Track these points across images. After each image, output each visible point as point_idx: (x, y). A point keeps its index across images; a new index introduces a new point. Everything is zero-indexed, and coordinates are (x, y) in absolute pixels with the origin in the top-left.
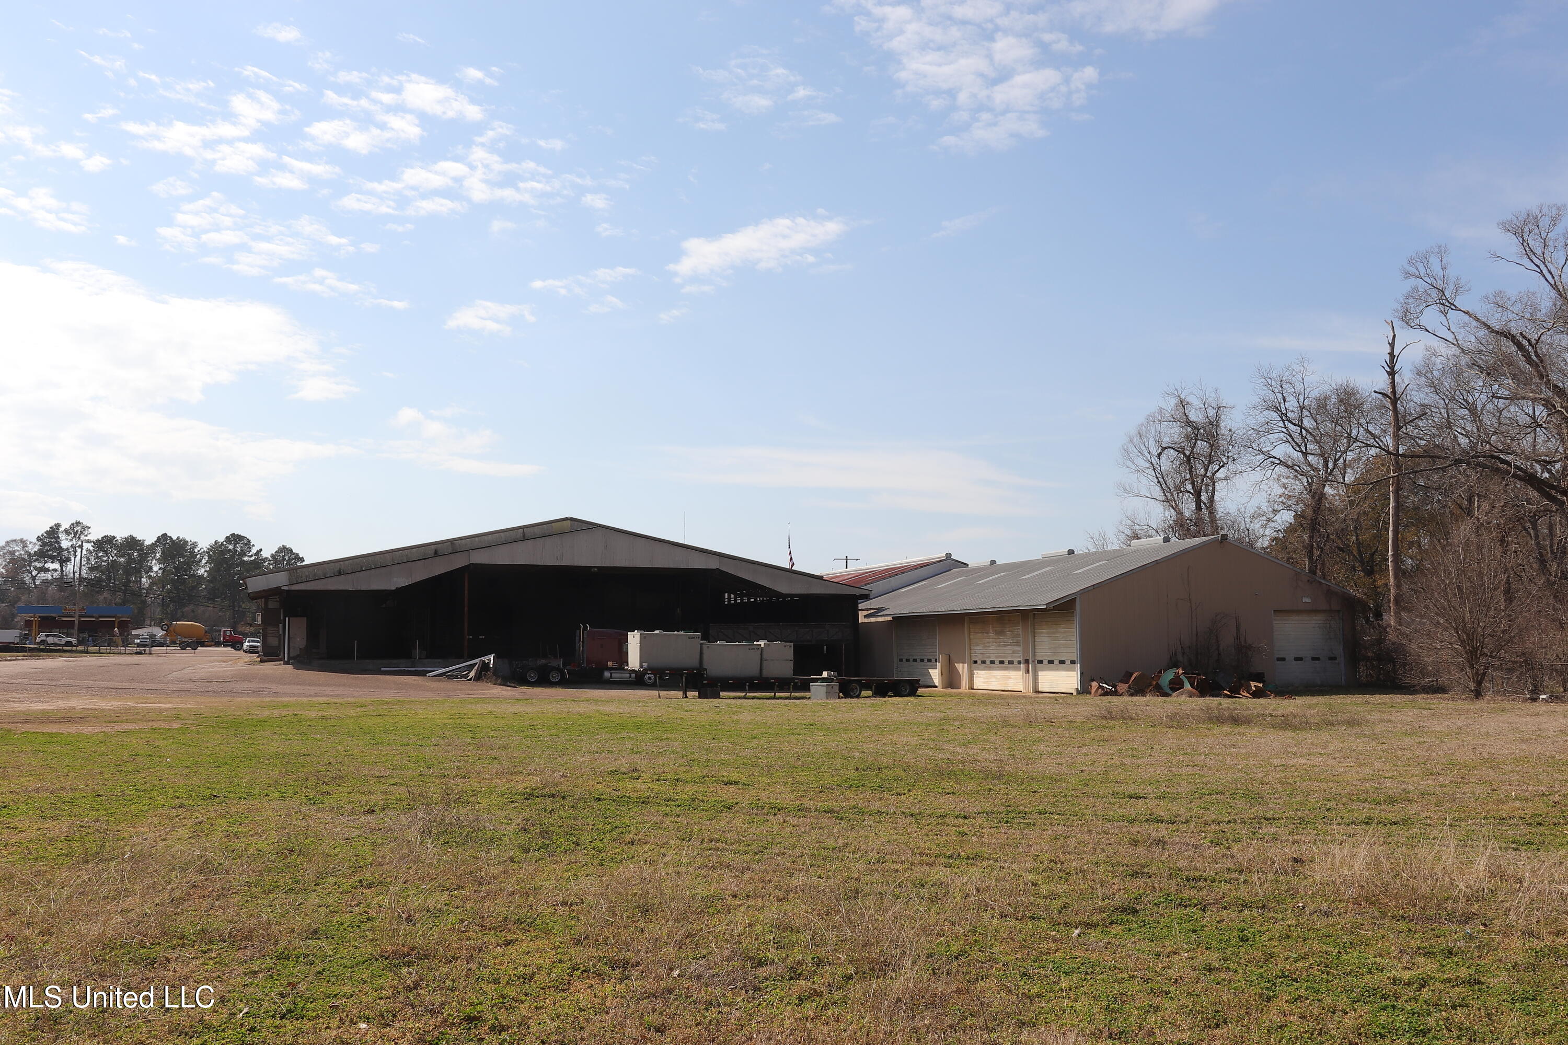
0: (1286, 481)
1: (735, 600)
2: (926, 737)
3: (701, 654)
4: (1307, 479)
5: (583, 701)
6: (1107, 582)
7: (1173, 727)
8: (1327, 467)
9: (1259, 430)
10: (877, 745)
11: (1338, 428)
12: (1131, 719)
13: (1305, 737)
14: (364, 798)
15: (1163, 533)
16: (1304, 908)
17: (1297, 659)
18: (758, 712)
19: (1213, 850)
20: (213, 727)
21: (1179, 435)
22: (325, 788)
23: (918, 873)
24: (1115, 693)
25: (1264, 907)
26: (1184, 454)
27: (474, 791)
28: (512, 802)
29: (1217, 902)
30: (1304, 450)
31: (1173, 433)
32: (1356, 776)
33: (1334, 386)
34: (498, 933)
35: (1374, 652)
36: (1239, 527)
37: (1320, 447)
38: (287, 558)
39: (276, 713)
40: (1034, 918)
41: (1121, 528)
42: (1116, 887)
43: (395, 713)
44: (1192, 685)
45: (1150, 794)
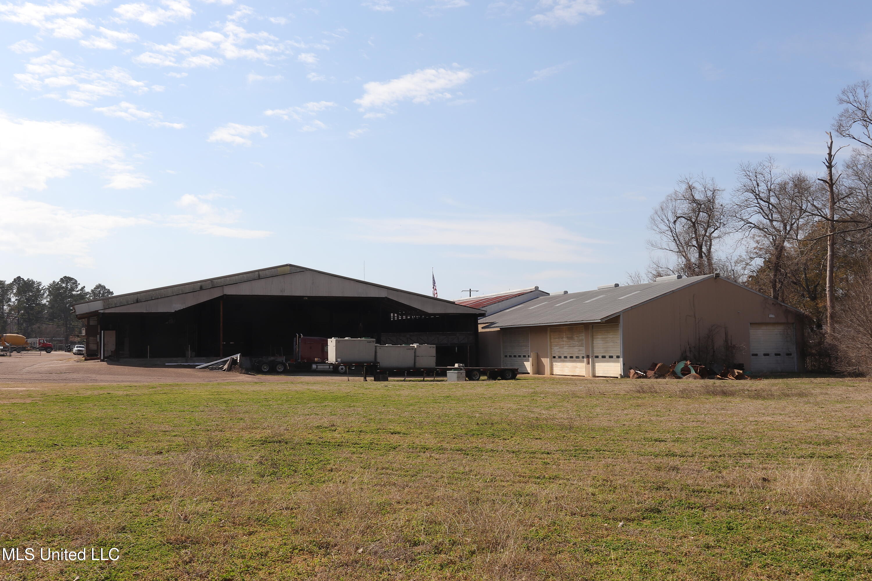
0: (759, 238)
1: (398, 318)
2: (522, 404)
3: (376, 352)
4: (773, 237)
5: (299, 383)
6: (640, 305)
7: (683, 397)
8: (786, 230)
9: (741, 205)
10: (490, 409)
11: (794, 203)
12: (656, 392)
13: (771, 404)
14: (155, 445)
15: (677, 273)
16: (770, 509)
17: (765, 355)
18: (413, 389)
19: (710, 473)
20: (54, 402)
21: (688, 209)
22: (129, 439)
23: (517, 487)
24: (646, 377)
25: (743, 508)
26: (691, 221)
27: (227, 439)
28: (253, 446)
29: (712, 505)
30: (771, 218)
31: (684, 207)
32: (804, 428)
33: (791, 175)
34: (244, 528)
35: (816, 350)
36: (727, 269)
37: (781, 216)
38: (102, 292)
39: (96, 392)
40: (593, 516)
41: (650, 270)
42: (646, 496)
43: (175, 392)
44: (696, 372)
45: (668, 439)
